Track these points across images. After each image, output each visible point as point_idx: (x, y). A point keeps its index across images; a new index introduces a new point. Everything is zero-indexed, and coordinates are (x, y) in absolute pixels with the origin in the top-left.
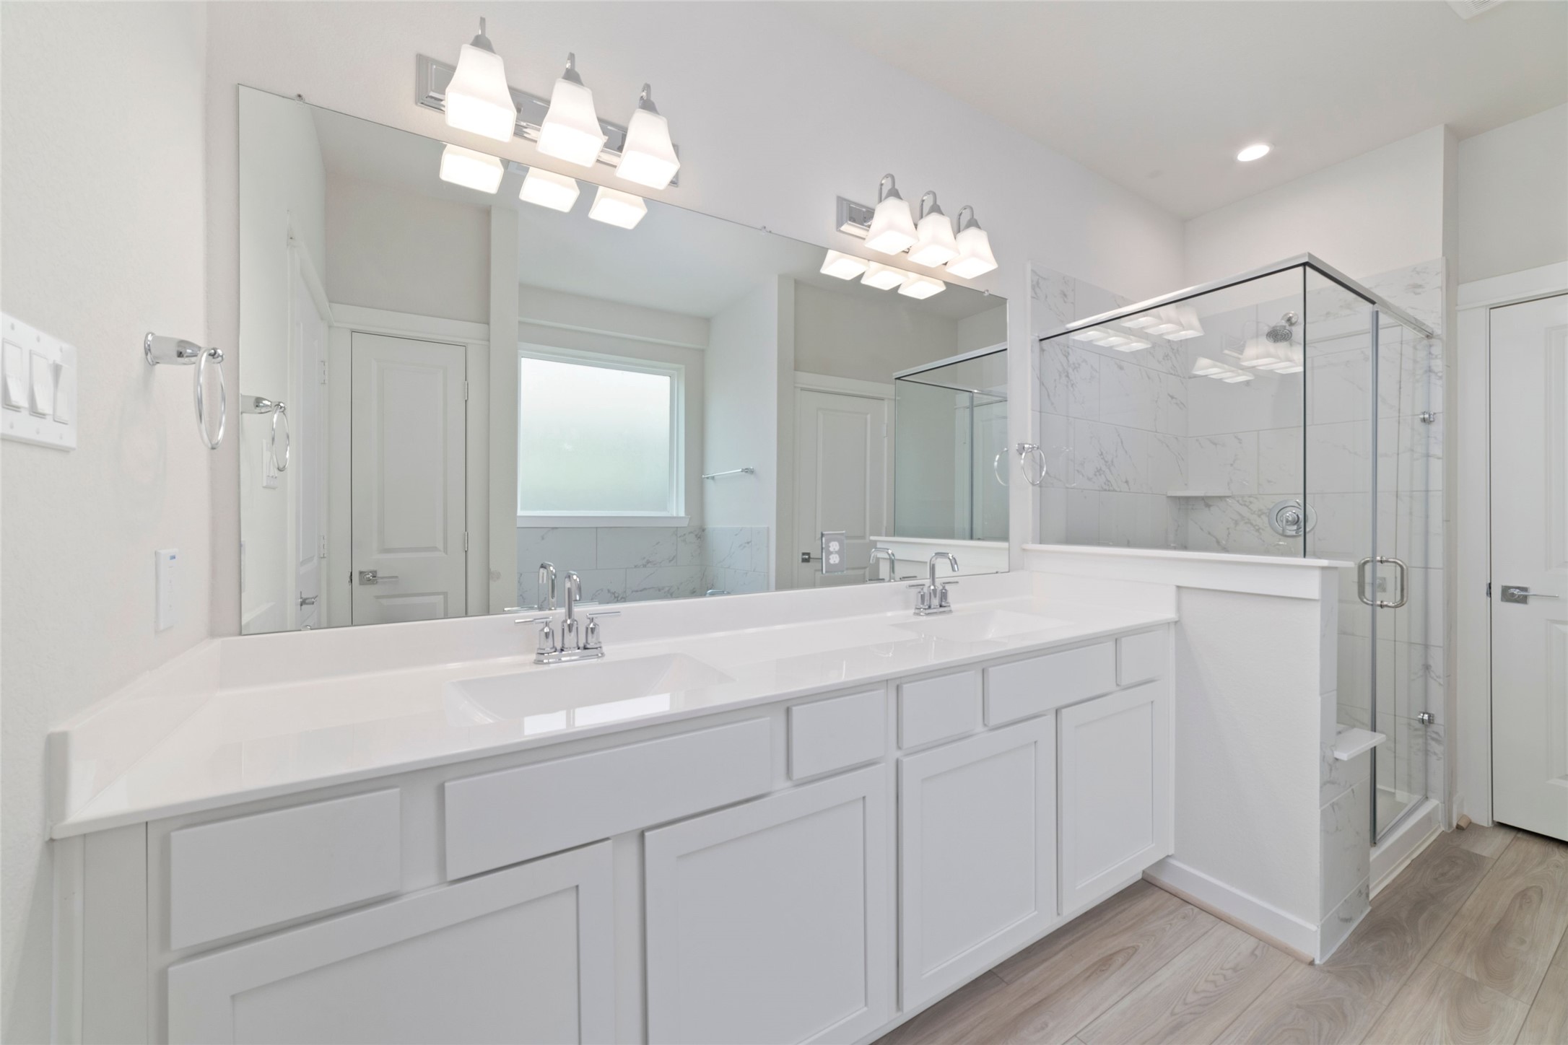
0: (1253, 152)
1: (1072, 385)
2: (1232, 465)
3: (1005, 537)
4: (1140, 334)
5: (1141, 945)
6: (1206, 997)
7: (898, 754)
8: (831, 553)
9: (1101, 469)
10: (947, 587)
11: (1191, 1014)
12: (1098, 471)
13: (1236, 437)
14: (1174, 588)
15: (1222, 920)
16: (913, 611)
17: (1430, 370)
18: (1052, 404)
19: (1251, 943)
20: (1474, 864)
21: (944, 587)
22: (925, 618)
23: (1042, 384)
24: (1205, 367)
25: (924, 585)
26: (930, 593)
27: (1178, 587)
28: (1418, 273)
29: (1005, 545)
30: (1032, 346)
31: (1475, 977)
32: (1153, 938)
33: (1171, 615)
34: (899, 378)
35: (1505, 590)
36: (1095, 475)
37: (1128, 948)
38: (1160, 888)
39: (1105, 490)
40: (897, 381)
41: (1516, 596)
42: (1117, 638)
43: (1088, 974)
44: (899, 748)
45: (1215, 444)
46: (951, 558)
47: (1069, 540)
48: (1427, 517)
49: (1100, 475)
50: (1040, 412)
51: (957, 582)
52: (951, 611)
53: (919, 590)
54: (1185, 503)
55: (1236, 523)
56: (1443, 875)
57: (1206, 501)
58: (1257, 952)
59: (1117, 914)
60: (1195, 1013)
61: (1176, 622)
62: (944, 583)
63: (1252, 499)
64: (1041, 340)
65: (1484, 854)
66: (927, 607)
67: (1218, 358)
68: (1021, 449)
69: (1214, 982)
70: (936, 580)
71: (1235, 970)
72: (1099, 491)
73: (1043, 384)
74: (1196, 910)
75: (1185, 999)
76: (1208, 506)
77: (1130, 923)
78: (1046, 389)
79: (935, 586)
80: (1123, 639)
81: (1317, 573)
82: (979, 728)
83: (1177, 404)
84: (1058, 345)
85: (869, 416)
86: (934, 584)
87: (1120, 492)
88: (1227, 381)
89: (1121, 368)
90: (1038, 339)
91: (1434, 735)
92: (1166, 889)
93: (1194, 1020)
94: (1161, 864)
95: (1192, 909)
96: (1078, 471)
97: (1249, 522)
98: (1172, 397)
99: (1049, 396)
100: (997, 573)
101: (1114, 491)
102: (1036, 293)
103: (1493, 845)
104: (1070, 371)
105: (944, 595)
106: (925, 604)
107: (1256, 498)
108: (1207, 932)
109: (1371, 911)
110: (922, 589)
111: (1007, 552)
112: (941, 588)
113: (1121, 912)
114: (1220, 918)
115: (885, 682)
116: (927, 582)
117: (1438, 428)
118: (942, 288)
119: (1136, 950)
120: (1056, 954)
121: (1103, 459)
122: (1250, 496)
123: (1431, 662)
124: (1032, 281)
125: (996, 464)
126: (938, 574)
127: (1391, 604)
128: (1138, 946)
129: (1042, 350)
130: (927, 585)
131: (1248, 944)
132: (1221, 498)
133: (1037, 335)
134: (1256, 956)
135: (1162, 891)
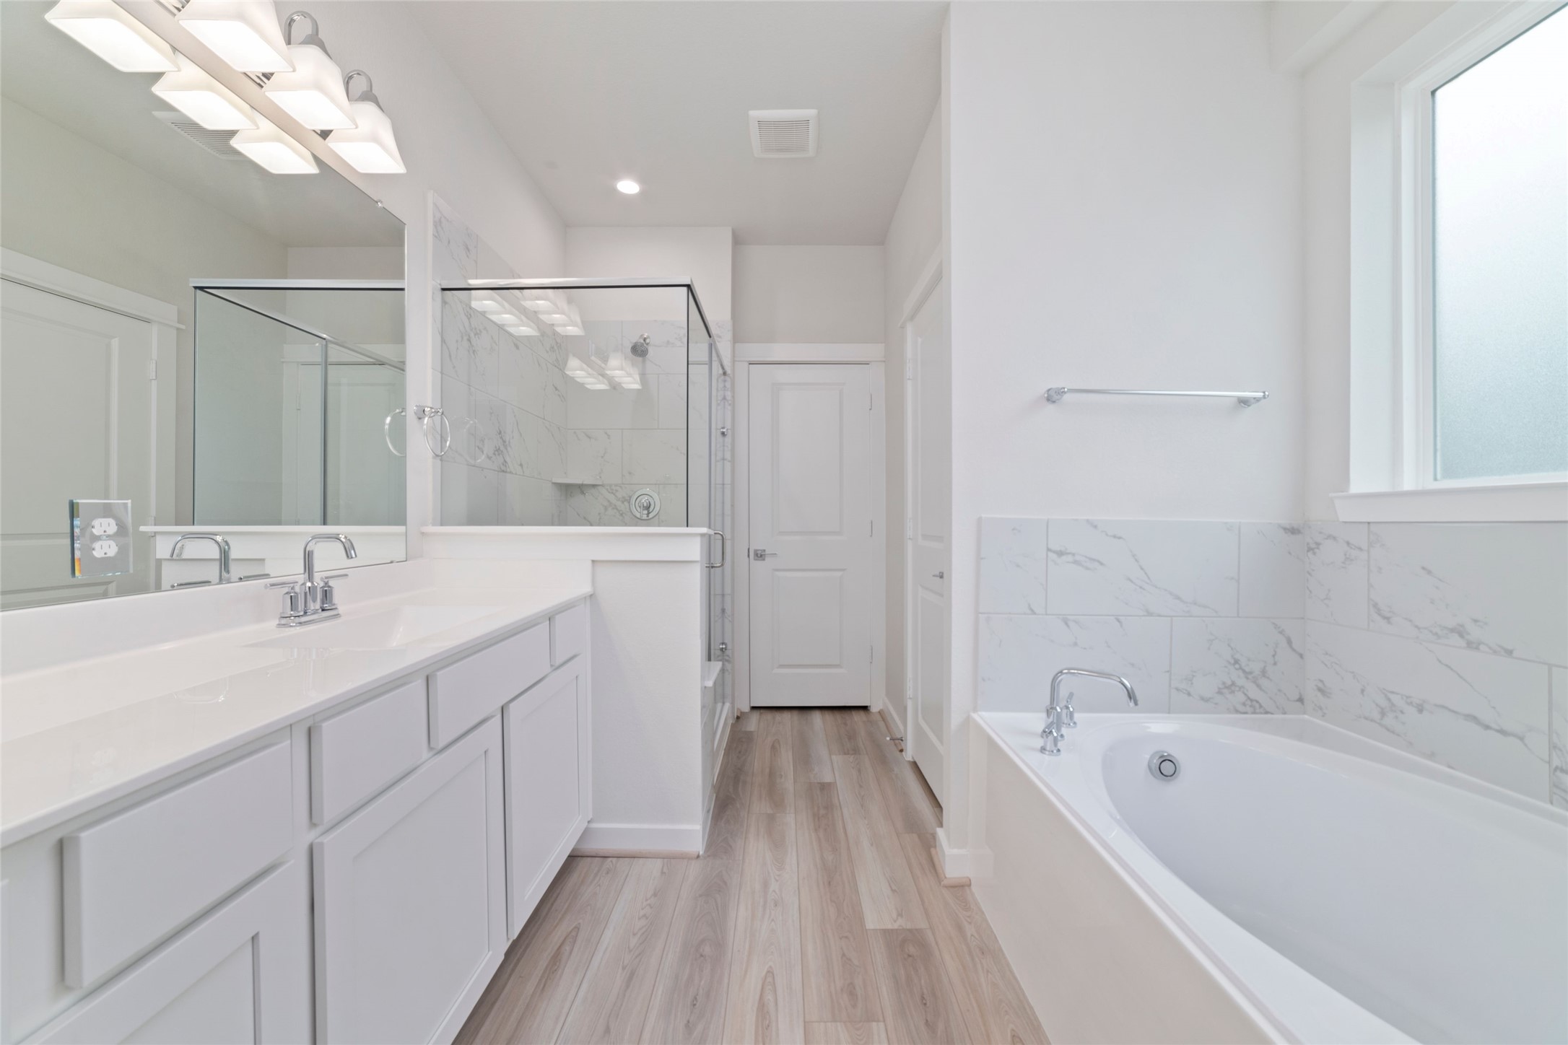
0: (629, 187)
1: (474, 351)
2: (602, 457)
3: (400, 519)
4: (532, 316)
5: (581, 921)
6: (643, 933)
7: (311, 836)
8: (96, 538)
9: (499, 449)
10: (331, 583)
11: (636, 957)
12: (497, 450)
13: (606, 433)
14: (590, 562)
15: (634, 858)
16: (277, 622)
17: (724, 398)
18: (454, 367)
19: (659, 863)
20: (749, 737)
21: (326, 583)
22: (299, 630)
23: (443, 341)
24: (577, 370)
25: (297, 582)
26: (306, 593)
27: (593, 561)
28: (719, 327)
29: (401, 529)
30: (433, 293)
31: (772, 812)
32: (589, 907)
33: (586, 589)
34: (202, 288)
35: (756, 551)
36: (494, 454)
37: (571, 932)
38: (582, 856)
39: (503, 471)
40: (198, 291)
41: (760, 556)
42: (550, 617)
43: (542, 986)
44: (313, 824)
45: (590, 438)
46: (344, 540)
47: (472, 521)
48: (723, 503)
49: (499, 454)
50: (442, 373)
51: (346, 575)
52: (337, 616)
53: (286, 590)
54: (568, 490)
55: (606, 509)
56: (740, 752)
57: (581, 488)
58: (665, 870)
59: (552, 904)
60: (640, 954)
61: (591, 596)
62: (326, 578)
63: (618, 488)
64: (444, 289)
65: (752, 730)
66: (302, 613)
67: (585, 360)
68: (421, 414)
69: (644, 916)
70: (315, 574)
71: (655, 895)
72: (498, 471)
73: (445, 343)
74: (614, 860)
75: (629, 947)
76: (583, 493)
77: (566, 906)
78: (448, 349)
79: (312, 583)
80: (557, 617)
81: (698, 540)
82: (425, 754)
83: (559, 396)
84: (461, 302)
85: (115, 343)
86: (310, 578)
87: (516, 474)
88: (588, 386)
89: (517, 347)
90: (439, 287)
91: (727, 658)
92: (588, 854)
93: (640, 961)
94: (586, 834)
95: (612, 861)
96: (478, 447)
97: (615, 508)
98: (556, 389)
99: (450, 356)
100: (392, 562)
101: (511, 472)
102: (437, 232)
103: (753, 723)
104: (472, 335)
105: (327, 594)
106: (300, 609)
107: (621, 487)
108: (627, 875)
109: (716, 797)
110: (293, 588)
111: (405, 537)
112: (322, 584)
113: (554, 901)
114: (633, 856)
115: (289, 727)
116: (301, 578)
117: (728, 439)
118: (312, 169)
119: (579, 929)
120: (506, 984)
121: (501, 438)
122: (616, 485)
123: (725, 607)
124: (434, 217)
125: (387, 427)
126: (318, 565)
127: (718, 565)
128: (579, 924)
129: (444, 302)
130: (301, 582)
131: (655, 867)
132: (594, 486)
133: (439, 282)
134: (665, 873)
135: (584, 858)
